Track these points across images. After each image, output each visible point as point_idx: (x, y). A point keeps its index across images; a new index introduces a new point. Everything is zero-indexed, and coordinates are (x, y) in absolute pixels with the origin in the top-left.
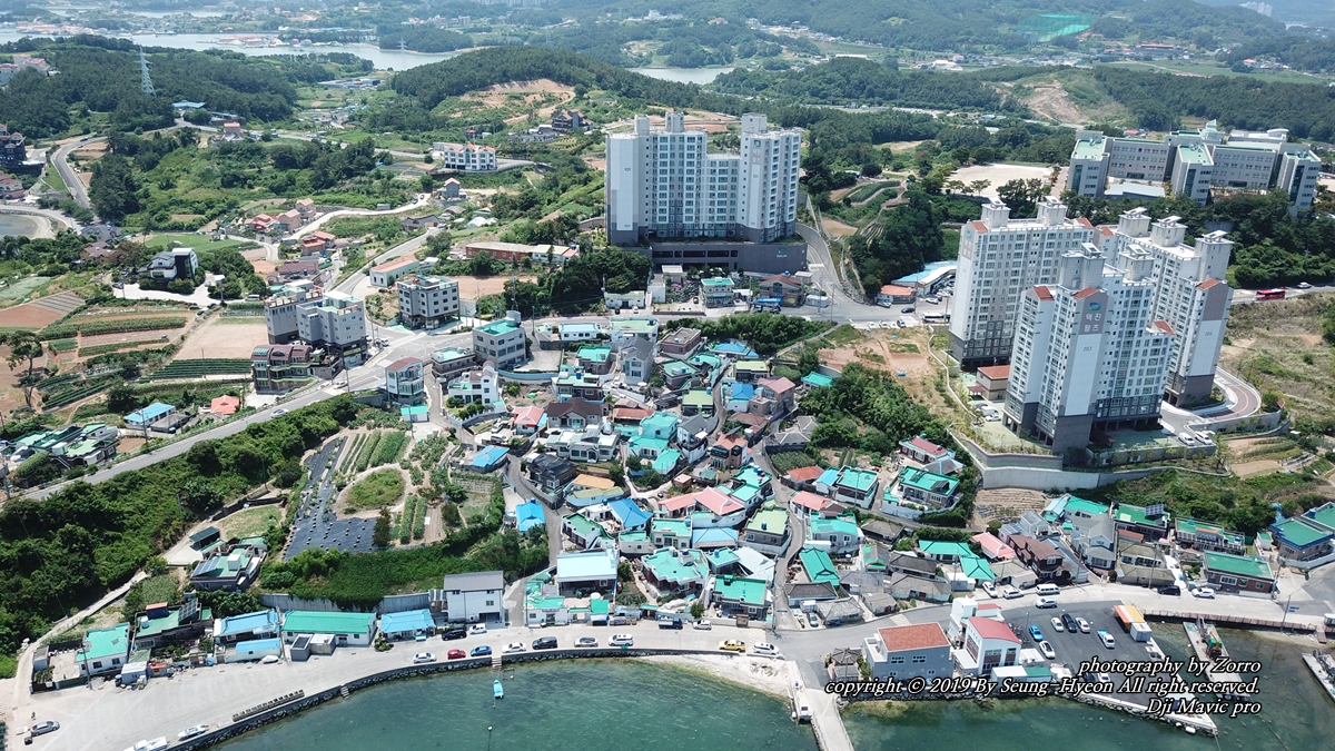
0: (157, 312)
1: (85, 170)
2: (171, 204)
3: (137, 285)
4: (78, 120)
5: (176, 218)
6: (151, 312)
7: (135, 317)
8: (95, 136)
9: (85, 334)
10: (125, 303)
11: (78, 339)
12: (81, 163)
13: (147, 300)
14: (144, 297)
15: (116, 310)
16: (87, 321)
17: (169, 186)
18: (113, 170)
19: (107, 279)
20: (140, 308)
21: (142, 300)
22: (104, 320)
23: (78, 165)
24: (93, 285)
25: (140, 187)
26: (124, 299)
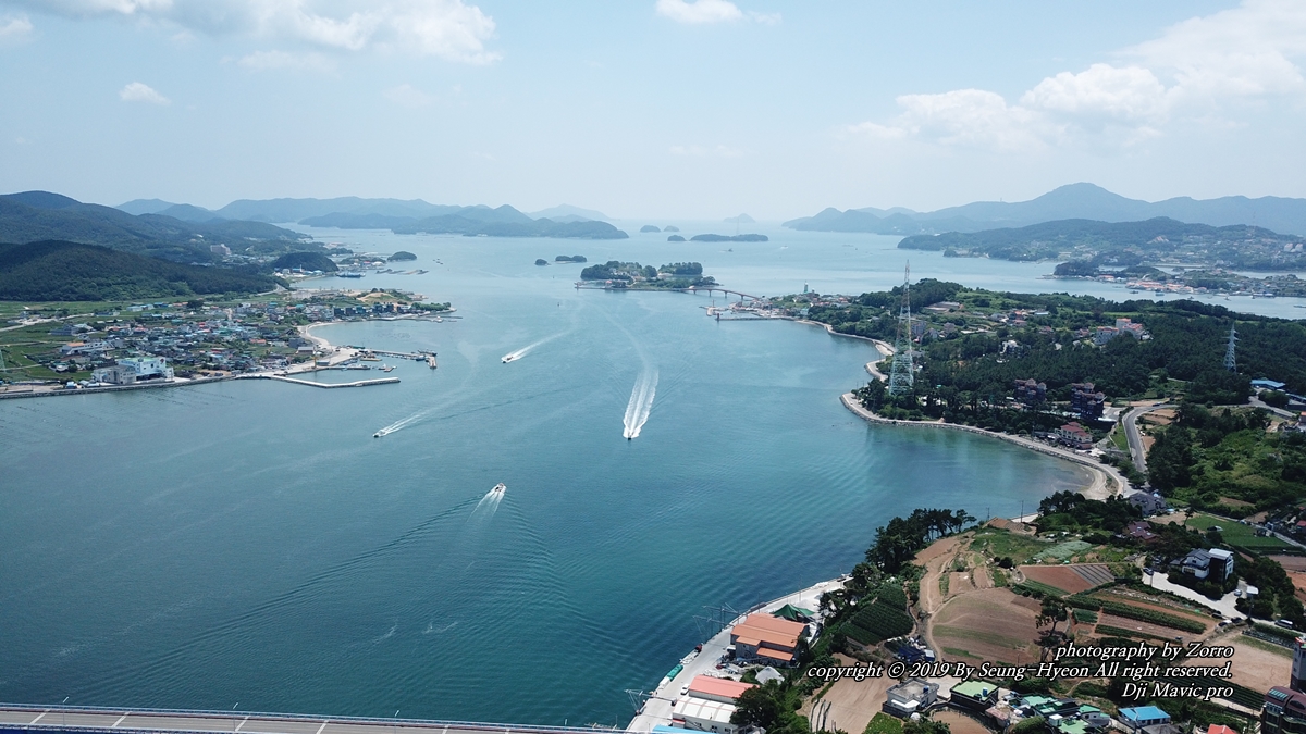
0: (1178, 610)
1: (1149, 434)
2: (1222, 486)
3: (1166, 576)
4: (1156, 384)
5: (1223, 501)
6: (1172, 608)
7: (1156, 608)
8: (1167, 403)
9: (1106, 612)
10: (1150, 590)
11: (1099, 614)
12: (1148, 427)
13: (1172, 593)
14: (1169, 590)
15: (1140, 595)
16: (1111, 599)
17: (1225, 466)
18: (1174, 442)
19: (1140, 562)
20: (1163, 600)
21: (1166, 593)
22: (1127, 602)
23: (1144, 429)
24: (1126, 563)
25: (1196, 462)
26: (1150, 586)
